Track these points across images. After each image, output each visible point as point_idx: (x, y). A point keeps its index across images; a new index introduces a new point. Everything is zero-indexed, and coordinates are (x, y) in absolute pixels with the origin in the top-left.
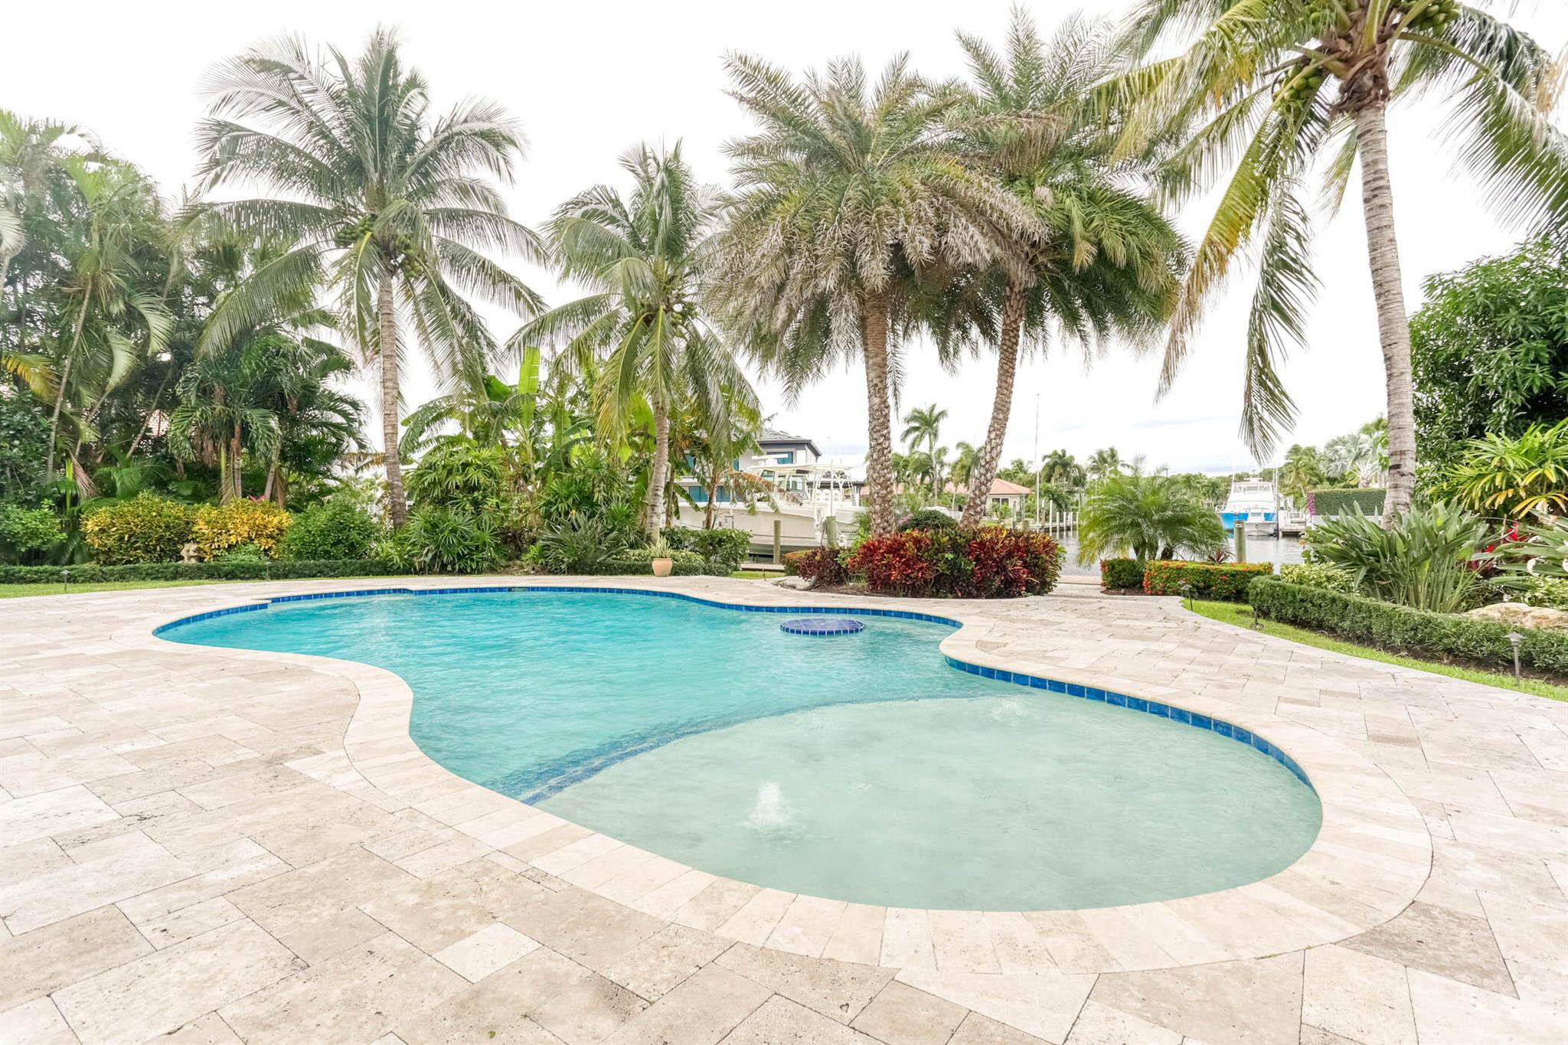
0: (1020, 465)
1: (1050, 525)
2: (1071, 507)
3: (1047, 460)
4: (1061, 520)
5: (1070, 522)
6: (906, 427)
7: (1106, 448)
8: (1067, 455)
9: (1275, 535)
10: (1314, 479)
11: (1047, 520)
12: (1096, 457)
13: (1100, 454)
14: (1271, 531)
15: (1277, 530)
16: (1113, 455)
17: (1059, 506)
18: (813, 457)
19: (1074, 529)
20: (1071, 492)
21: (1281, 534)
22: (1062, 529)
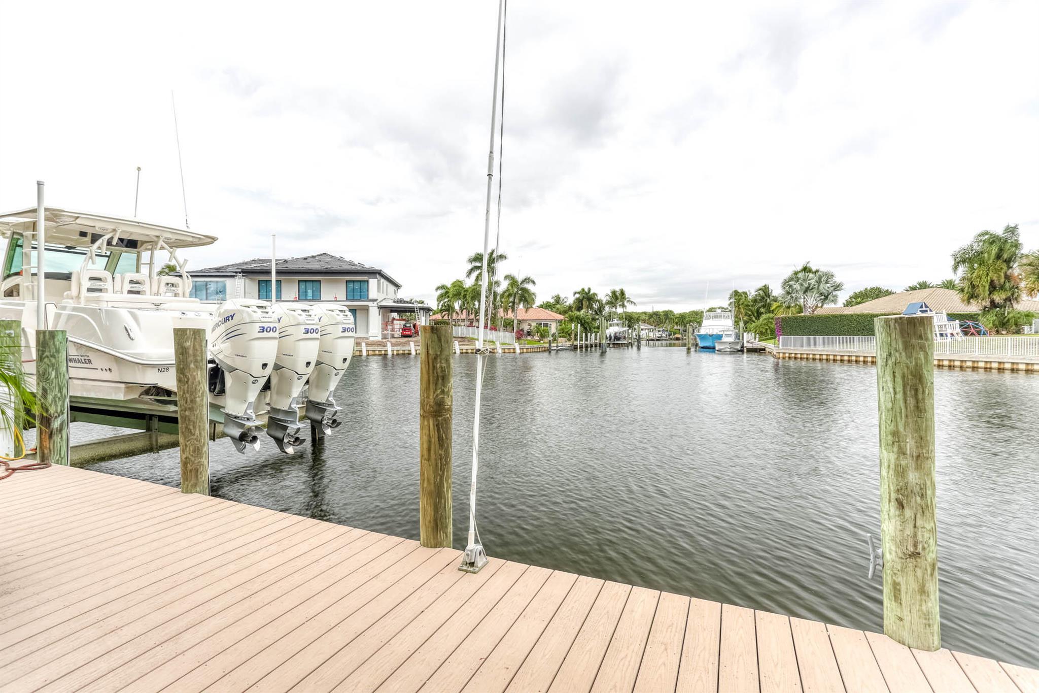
0: (558, 300)
1: (578, 343)
2: (594, 330)
3: (577, 296)
4: (586, 340)
5: (593, 341)
6: (470, 266)
7: (617, 289)
8: (592, 292)
9: (742, 351)
10: (750, 313)
11: (576, 339)
12: (610, 294)
13: (614, 293)
14: (739, 347)
15: (743, 347)
16: (622, 293)
17: (585, 328)
18: (392, 288)
19: (596, 346)
20: (594, 319)
21: (745, 350)
22: (587, 347)
